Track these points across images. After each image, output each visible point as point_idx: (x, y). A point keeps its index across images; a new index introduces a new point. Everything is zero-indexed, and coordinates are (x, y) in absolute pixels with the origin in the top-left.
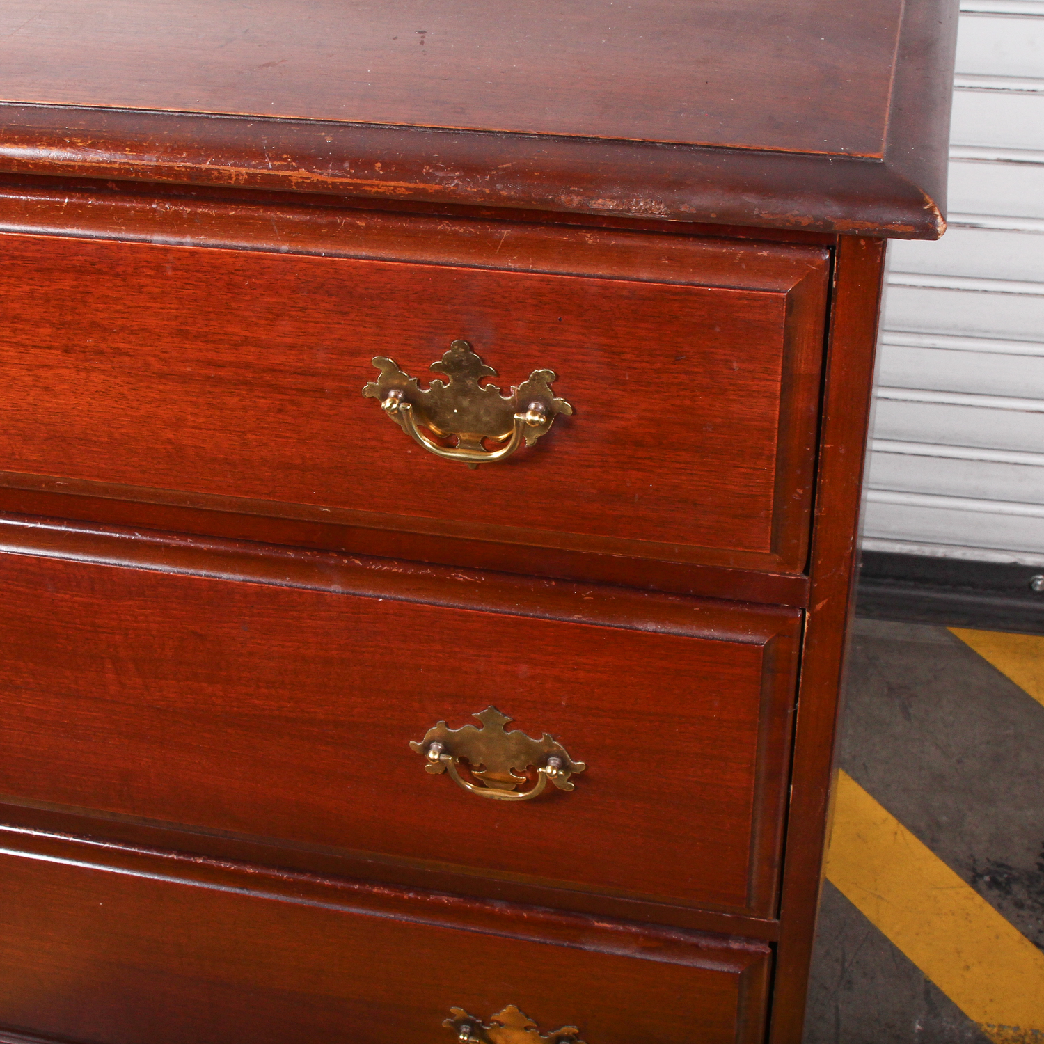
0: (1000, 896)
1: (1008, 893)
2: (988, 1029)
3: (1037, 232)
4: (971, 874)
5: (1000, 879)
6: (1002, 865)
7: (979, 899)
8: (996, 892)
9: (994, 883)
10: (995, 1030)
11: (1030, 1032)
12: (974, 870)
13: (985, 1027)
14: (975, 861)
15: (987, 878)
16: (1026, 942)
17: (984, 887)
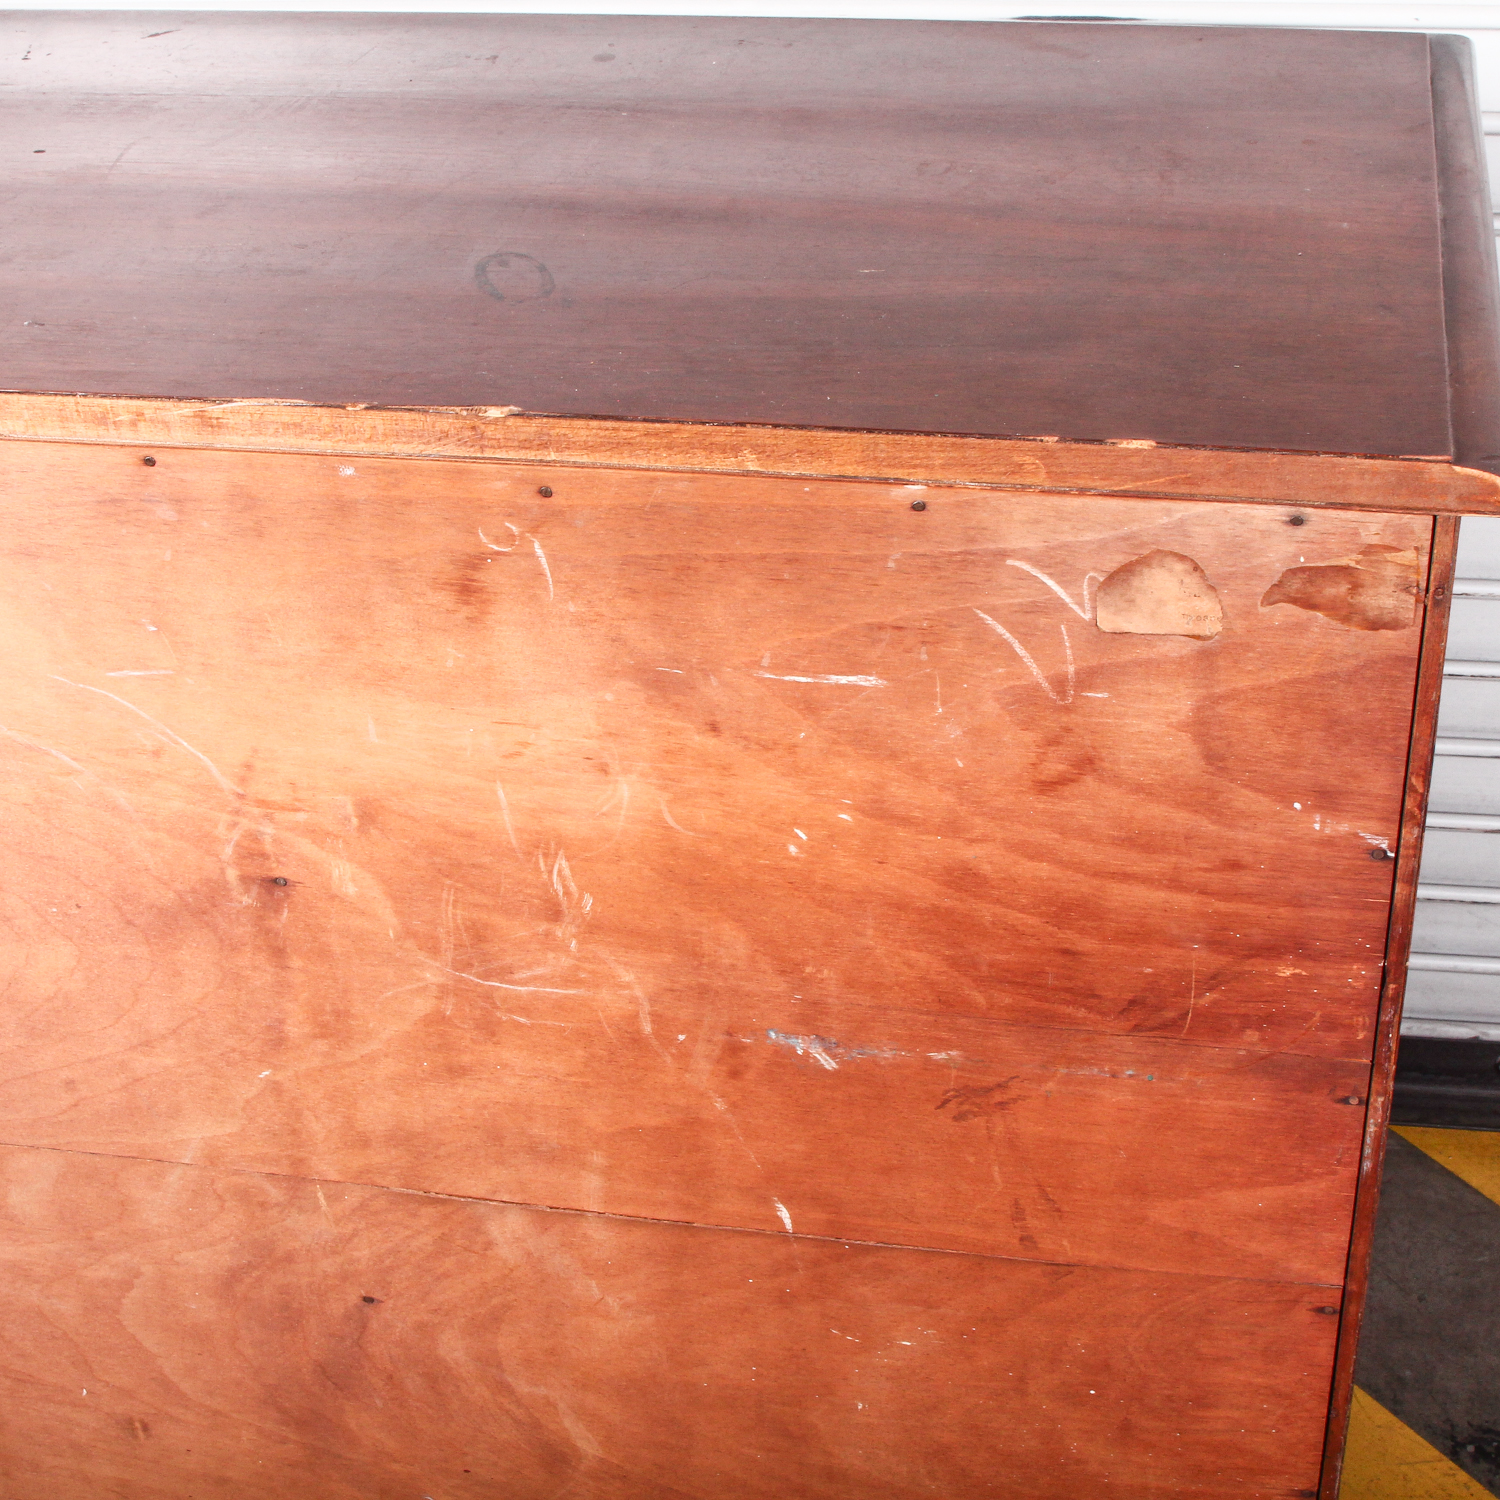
0: (1490, 1471)
3: (1492, 597)
4: (1449, 1443)
5: (1489, 1449)
6: (1488, 1431)
7: (1463, 1476)
8: (1484, 1465)
9: (1481, 1454)
12: (1453, 1438)
14: (1452, 1426)
15: (1471, 1448)
17: (1467, 1461)
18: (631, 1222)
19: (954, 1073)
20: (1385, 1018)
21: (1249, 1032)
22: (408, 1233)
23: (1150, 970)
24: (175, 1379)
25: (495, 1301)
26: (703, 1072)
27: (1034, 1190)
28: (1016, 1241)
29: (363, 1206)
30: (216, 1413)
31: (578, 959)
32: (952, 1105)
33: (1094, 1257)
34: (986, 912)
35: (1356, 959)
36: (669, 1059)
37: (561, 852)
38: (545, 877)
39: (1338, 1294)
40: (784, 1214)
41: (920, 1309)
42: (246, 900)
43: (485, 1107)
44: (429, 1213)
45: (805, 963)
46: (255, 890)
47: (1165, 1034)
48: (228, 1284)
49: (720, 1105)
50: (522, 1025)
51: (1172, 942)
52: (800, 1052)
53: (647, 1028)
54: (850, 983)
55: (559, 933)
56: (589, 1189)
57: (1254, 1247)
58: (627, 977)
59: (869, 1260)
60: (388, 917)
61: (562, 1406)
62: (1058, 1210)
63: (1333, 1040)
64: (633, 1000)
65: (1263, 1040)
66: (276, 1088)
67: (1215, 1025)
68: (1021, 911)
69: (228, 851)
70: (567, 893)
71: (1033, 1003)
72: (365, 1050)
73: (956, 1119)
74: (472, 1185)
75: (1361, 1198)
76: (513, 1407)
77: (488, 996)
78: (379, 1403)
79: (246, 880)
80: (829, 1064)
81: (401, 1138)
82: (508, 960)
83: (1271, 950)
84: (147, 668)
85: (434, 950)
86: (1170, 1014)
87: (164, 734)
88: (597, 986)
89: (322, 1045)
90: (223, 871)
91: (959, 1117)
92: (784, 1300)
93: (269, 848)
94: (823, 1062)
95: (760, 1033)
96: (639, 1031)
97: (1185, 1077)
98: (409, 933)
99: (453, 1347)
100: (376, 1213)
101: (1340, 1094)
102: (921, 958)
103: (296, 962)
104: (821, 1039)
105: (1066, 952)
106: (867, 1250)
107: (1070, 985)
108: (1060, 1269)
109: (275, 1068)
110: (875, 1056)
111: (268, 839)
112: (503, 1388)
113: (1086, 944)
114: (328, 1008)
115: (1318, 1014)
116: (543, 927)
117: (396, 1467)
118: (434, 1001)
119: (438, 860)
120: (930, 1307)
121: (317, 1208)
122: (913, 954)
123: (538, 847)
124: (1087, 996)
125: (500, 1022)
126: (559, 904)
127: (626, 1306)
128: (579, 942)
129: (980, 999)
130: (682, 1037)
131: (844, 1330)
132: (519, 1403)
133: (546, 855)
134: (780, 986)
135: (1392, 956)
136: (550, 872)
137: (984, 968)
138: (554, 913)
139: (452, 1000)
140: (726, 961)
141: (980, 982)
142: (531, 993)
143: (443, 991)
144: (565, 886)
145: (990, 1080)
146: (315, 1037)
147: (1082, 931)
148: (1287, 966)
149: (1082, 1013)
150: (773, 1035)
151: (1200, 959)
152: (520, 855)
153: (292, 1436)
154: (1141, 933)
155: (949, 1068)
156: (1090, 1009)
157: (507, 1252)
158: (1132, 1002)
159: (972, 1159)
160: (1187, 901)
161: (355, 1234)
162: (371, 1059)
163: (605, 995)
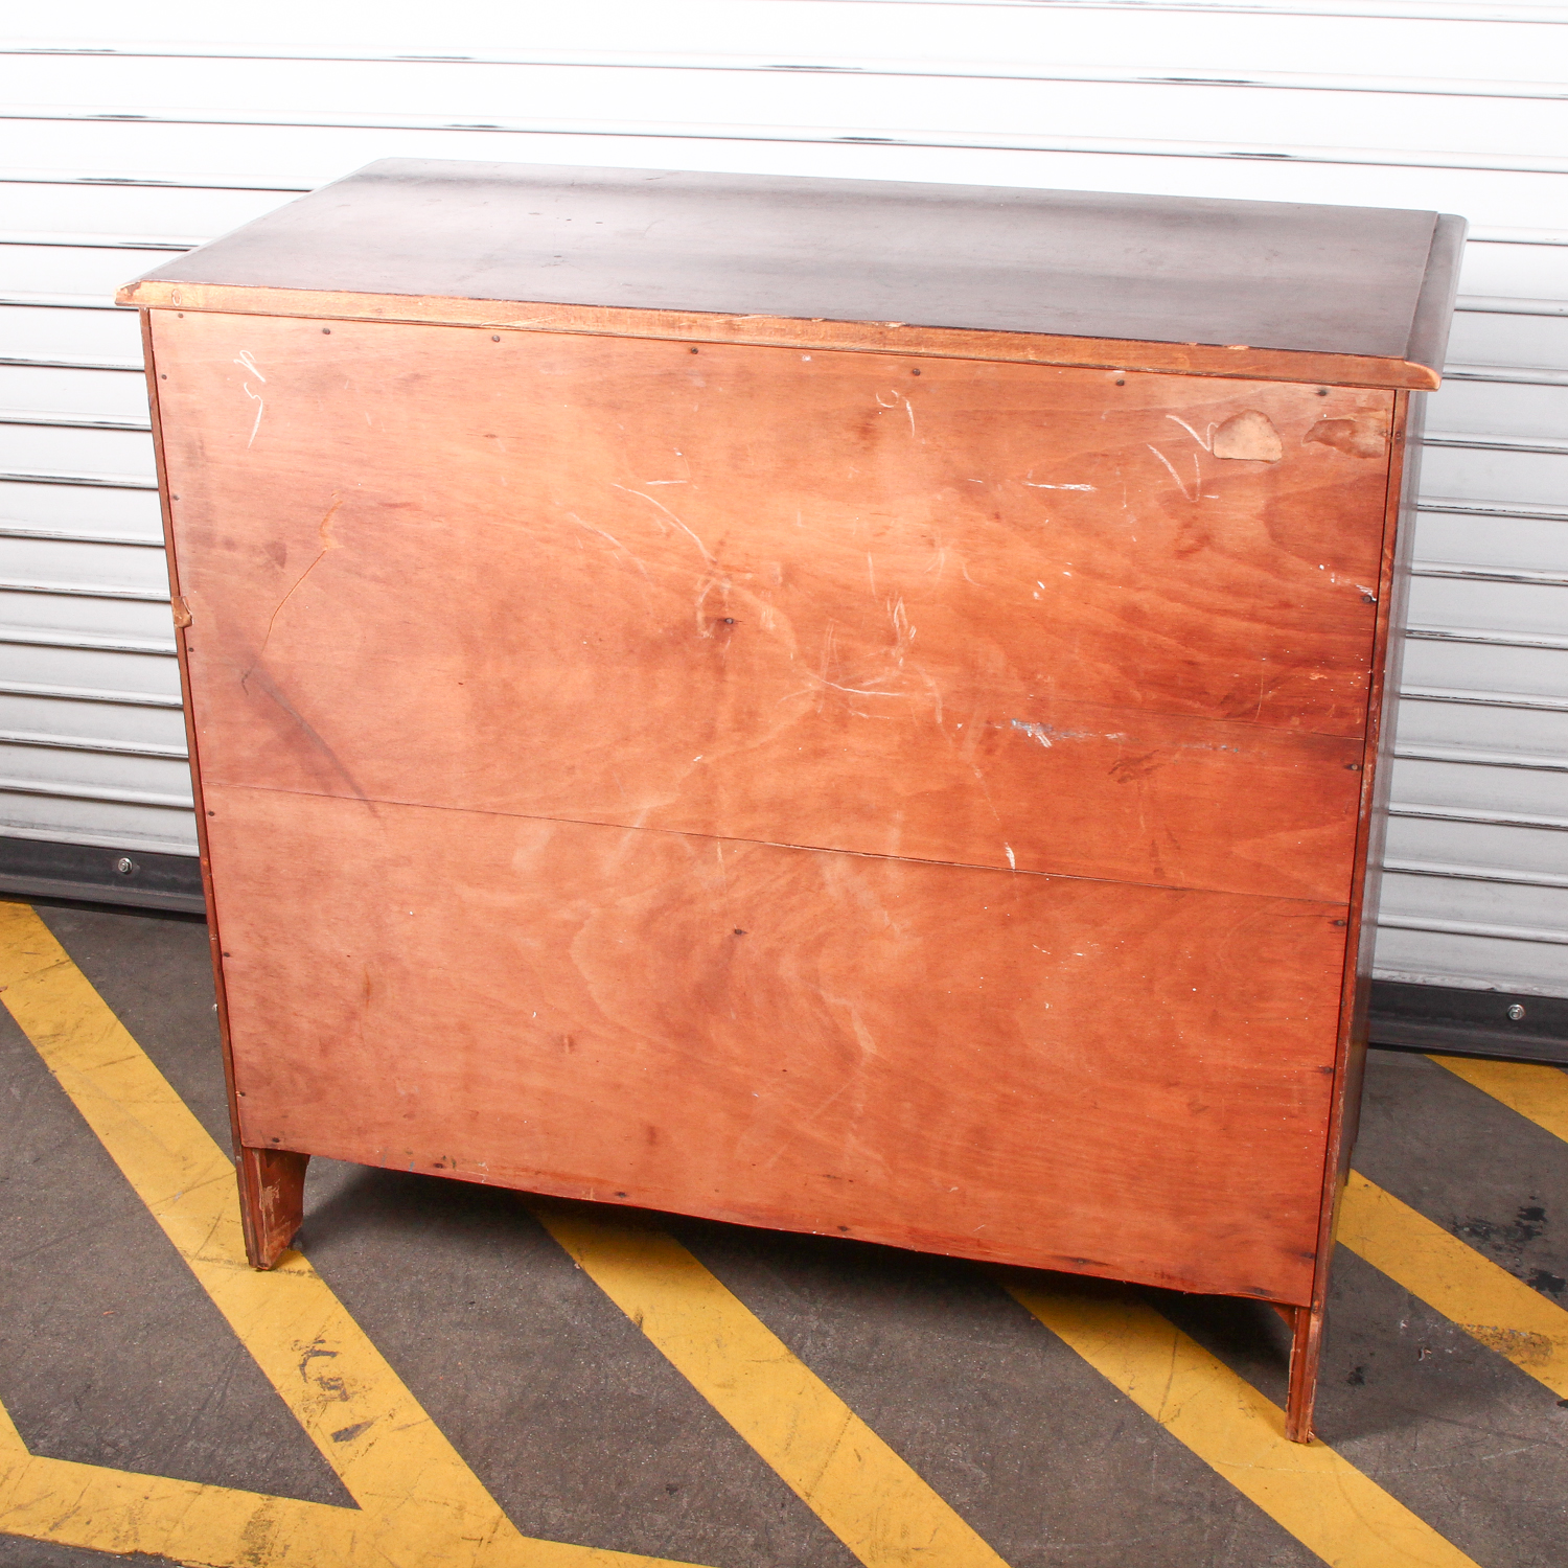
0: (1478, 1241)
1: (1487, 1239)
2: (1469, 1328)
4: (1452, 1226)
5: (1480, 1231)
6: (1481, 1221)
7: (1459, 1243)
8: (1475, 1238)
9: (1473, 1232)
10: (1475, 1329)
11: (1507, 1331)
12: (1455, 1223)
13: (1465, 1327)
14: (1456, 1218)
15: (1467, 1229)
16: (1504, 1272)
17: (1464, 1236)
18: (917, 864)
19: (1120, 748)
20: (1372, 709)
21: (1294, 718)
22: (773, 877)
23: (1237, 675)
24: (598, 1001)
25: (821, 930)
26: (970, 751)
27: (1165, 833)
28: (1151, 872)
29: (746, 856)
30: (622, 1029)
31: (904, 671)
32: (1118, 772)
33: (1199, 883)
34: (1145, 636)
35: (1353, 667)
36: (950, 742)
37: (901, 598)
38: (890, 614)
39: (1346, 910)
40: (1011, 855)
41: (1089, 927)
42: (706, 634)
43: (833, 780)
44: (787, 861)
45: (1037, 672)
46: (713, 626)
47: (1244, 719)
48: (646, 923)
49: (978, 774)
50: (863, 719)
51: (1250, 656)
52: (1030, 735)
53: (940, 719)
54: (1063, 686)
55: (893, 654)
56: (891, 840)
57: (1296, 874)
58: (931, 683)
59: (1061, 889)
60: (790, 642)
61: (854, 1013)
62: (1178, 848)
63: (1342, 724)
64: (933, 700)
65: (1301, 724)
66: (703, 769)
67: (1275, 714)
68: (1164, 636)
69: (701, 600)
70: (901, 626)
71: (1169, 699)
72: (764, 739)
73: (1119, 781)
74: (817, 839)
75: (1360, 838)
76: (822, 1016)
77: (844, 699)
78: (733, 1016)
79: (707, 620)
80: (1046, 743)
81: (777, 805)
82: (861, 673)
83: (1307, 662)
84: (672, 479)
85: (816, 667)
86: (1248, 705)
87: (675, 522)
88: (913, 690)
89: (737, 736)
90: (695, 613)
91: (1122, 780)
92: (1006, 922)
93: (725, 597)
94: (1043, 742)
95: (1006, 721)
96: (934, 722)
97: (1255, 750)
98: (803, 655)
99: (788, 968)
100: (753, 863)
101: (1347, 762)
102: (1106, 668)
103: (731, 677)
104: (1043, 725)
105: (1191, 663)
106: (1060, 881)
107: (1192, 685)
108: (1177, 891)
109: (705, 754)
110: (1074, 736)
111: (726, 592)
112: (818, 1000)
113: (1201, 657)
114: (745, 710)
115: (1334, 706)
116: (885, 649)
117: (737, 1069)
118: (813, 703)
119: (826, 604)
120: (1097, 925)
121: (716, 858)
122: (1100, 665)
123: (887, 595)
124: (1199, 693)
125: (850, 718)
126: (895, 634)
127: (905, 931)
128: (904, 659)
129: (1138, 695)
130: (960, 726)
131: (1042, 945)
132: (826, 1013)
133: (892, 600)
134: (1019, 687)
135: (1376, 667)
136: (893, 612)
137: (1143, 675)
138: (891, 639)
139: (822, 701)
140: (991, 671)
141: (1140, 684)
142: (872, 696)
143: (818, 694)
144: (901, 621)
145: (1143, 753)
146: (734, 731)
147: (1199, 649)
148: (1316, 673)
149: (1197, 705)
150: (1014, 723)
151: (1266, 666)
152: (877, 601)
153: (671, 1046)
154: (1233, 651)
155: (1117, 744)
156: (1202, 702)
157: (833, 891)
158: (1227, 697)
159: (1127, 811)
160: (1259, 628)
161: (738, 878)
162: (765, 747)
163: (916, 696)
